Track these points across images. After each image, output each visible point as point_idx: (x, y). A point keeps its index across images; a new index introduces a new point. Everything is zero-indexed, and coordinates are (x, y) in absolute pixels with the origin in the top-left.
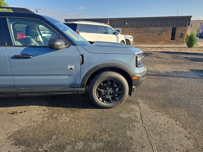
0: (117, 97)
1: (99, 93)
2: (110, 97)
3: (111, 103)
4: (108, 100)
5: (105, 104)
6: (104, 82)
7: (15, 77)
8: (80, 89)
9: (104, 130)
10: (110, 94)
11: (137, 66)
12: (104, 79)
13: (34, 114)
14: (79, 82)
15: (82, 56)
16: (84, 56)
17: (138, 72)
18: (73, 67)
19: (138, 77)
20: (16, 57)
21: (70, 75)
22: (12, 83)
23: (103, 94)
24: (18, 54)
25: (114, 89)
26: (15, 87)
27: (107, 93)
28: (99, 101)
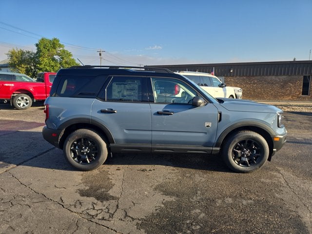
0: (255, 160)
1: (235, 153)
2: (247, 160)
3: (248, 166)
4: (244, 164)
5: (241, 167)
6: (241, 142)
7: (154, 133)
8: (214, 149)
9: (249, 191)
10: (248, 157)
11: (279, 127)
12: (241, 139)
13: (164, 173)
14: (214, 140)
15: (220, 114)
16: (223, 113)
17: (280, 133)
18: (210, 124)
19: (280, 138)
20: (158, 113)
21: (206, 133)
22: (149, 138)
23: (240, 155)
24: (160, 110)
25: (252, 150)
26: (151, 142)
27: (243, 156)
28: (235, 163)
